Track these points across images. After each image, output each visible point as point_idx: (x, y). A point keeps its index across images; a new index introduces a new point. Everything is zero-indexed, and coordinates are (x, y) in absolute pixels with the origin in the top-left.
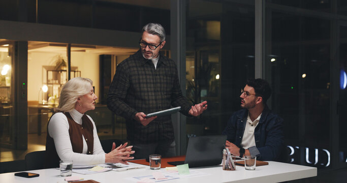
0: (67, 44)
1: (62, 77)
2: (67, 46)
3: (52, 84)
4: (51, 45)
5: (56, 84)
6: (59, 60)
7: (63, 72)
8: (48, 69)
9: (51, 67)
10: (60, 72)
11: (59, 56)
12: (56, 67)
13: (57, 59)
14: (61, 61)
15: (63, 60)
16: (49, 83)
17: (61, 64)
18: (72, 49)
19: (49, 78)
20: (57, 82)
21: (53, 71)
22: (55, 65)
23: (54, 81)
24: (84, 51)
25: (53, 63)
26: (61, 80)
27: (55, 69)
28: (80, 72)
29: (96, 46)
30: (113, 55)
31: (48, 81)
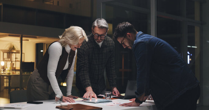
0: (21, 35)
1: (12, 56)
2: (20, 36)
3: (7, 61)
4: (10, 36)
5: (9, 61)
6: (11, 46)
7: (13, 54)
8: (4, 52)
9: (6, 50)
10: (11, 54)
11: (11, 44)
12: (8, 50)
13: (10, 46)
14: (12, 47)
15: (13, 46)
16: (4, 60)
17: (12, 49)
18: (24, 39)
19: (4, 57)
20: (10, 59)
21: (7, 53)
22: (8, 49)
23: (8, 59)
24: (28, 40)
25: (7, 48)
26: (12, 59)
27: (8, 52)
28: (24, 53)
29: (37, 37)
30: (45, 43)
31: (4, 59)
